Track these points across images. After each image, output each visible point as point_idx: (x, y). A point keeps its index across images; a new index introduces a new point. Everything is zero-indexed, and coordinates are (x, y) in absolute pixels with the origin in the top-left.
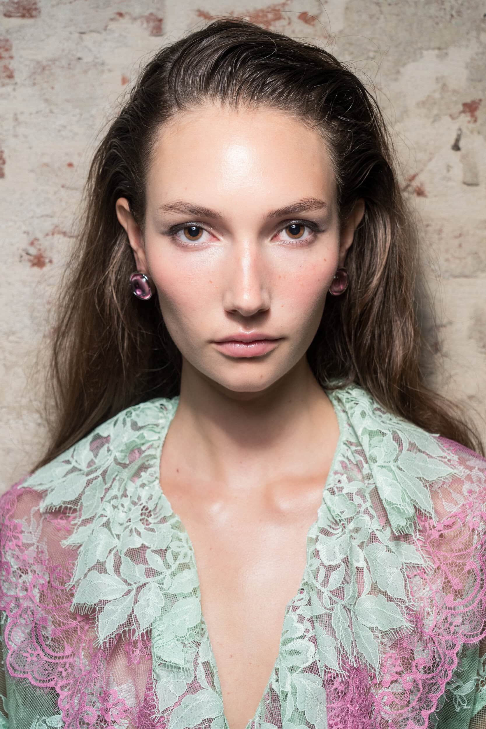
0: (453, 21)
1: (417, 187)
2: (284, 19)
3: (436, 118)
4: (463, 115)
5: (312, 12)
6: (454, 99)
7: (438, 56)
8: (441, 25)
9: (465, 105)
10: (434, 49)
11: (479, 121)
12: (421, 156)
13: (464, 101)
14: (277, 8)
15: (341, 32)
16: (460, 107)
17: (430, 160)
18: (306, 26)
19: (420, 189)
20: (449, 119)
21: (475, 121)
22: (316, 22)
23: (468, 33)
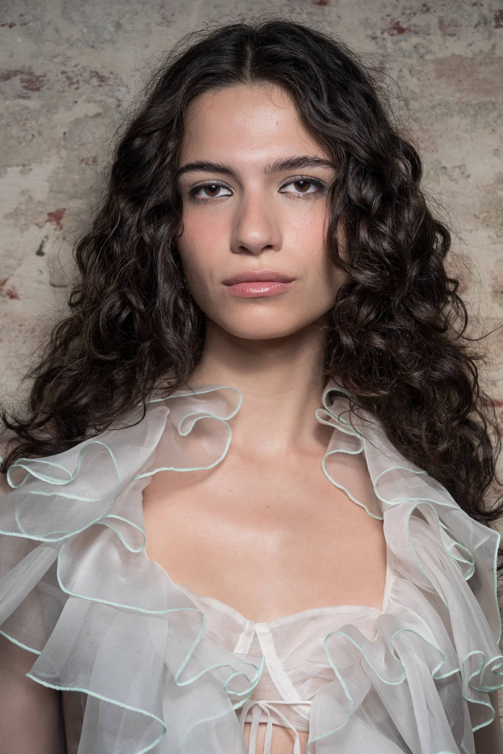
0: (35, 140)
1: (9, 290)
3: (24, 229)
4: (48, 224)
6: (40, 209)
7: (22, 172)
8: (23, 144)
9: (50, 214)
10: (18, 165)
11: (65, 229)
12: (12, 262)
13: (49, 211)
16: (46, 217)
17: (19, 265)
19: (12, 293)
20: (37, 228)
21: (61, 228)
23: (49, 151)
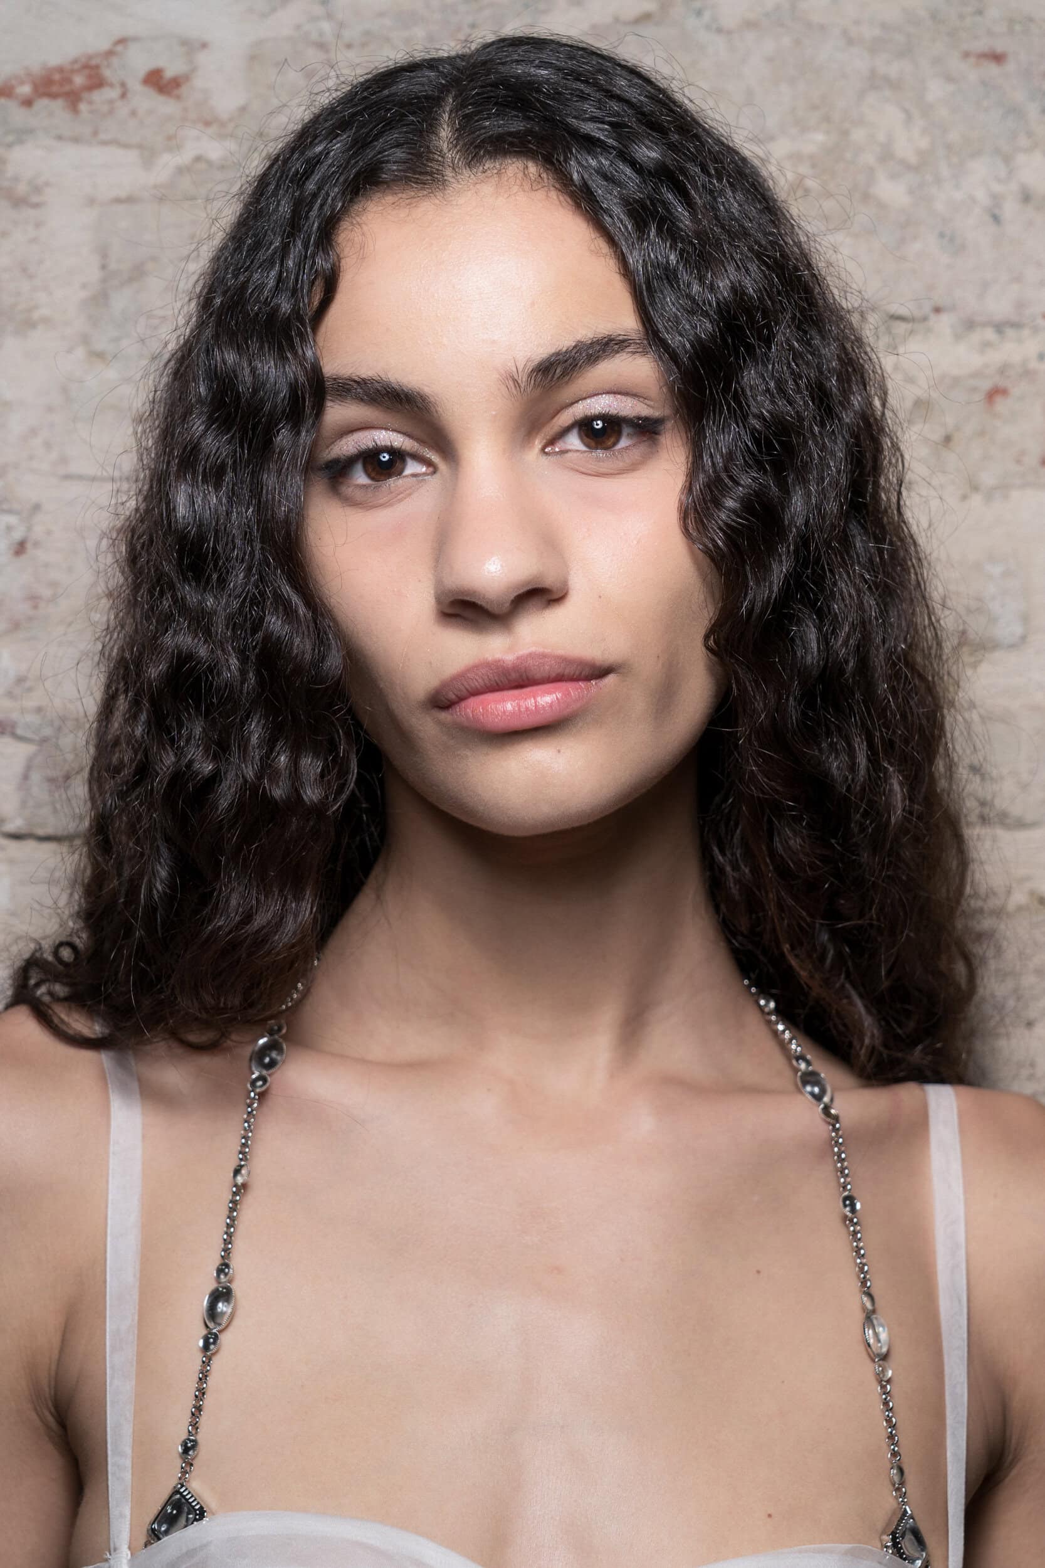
2: (111, 85)
5: (171, 71)
14: (93, 62)
15: (243, 109)
18: (161, 98)
22: (184, 90)
